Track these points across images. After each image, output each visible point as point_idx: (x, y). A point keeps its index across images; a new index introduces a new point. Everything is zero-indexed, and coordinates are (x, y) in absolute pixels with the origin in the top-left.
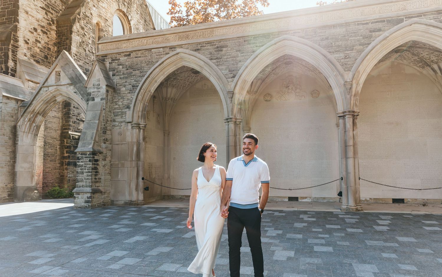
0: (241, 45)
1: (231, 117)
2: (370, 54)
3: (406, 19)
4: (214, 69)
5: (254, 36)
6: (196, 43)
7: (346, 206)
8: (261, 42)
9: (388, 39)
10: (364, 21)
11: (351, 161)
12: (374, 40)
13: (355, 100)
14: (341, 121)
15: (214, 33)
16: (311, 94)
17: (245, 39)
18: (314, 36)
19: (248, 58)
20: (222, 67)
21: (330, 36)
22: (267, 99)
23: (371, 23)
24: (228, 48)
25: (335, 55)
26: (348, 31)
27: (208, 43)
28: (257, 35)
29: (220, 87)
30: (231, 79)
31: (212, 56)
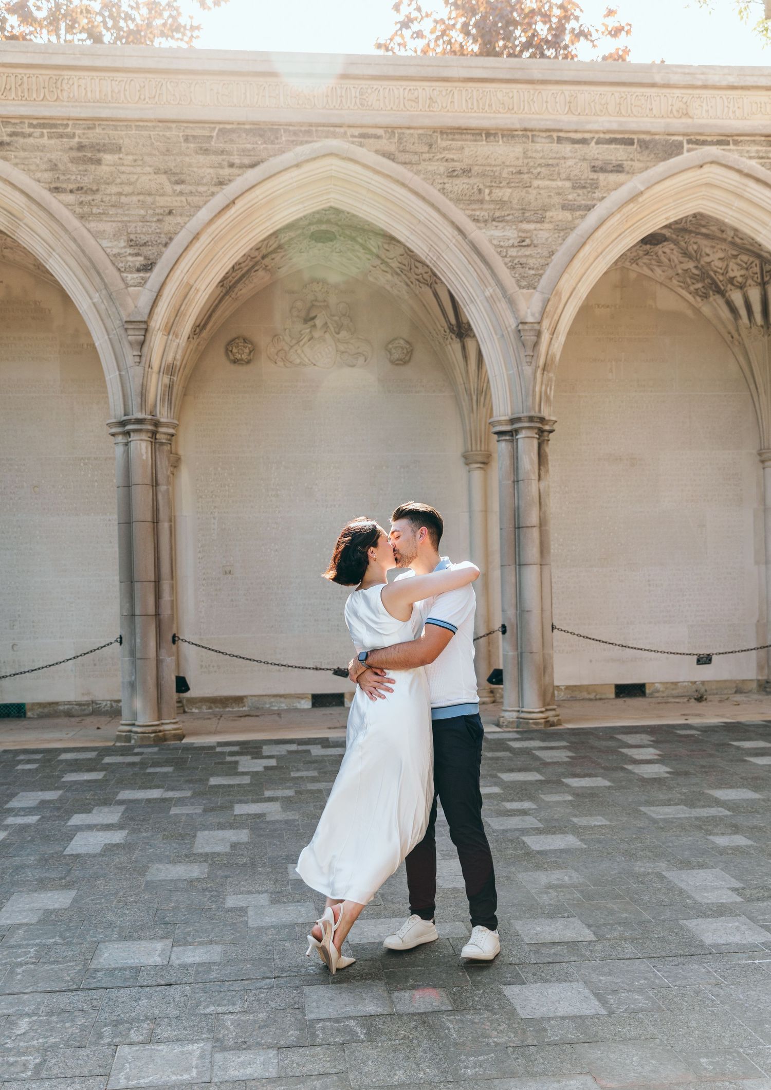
0: (175, 152)
1: (140, 416)
2: (590, 241)
3: (690, 146)
5: (221, 126)
7: (515, 714)
8: (249, 151)
9: (640, 199)
10: (576, 131)
11: (531, 575)
12: (603, 198)
13: (544, 382)
14: (502, 448)
15: (65, 87)
16: (386, 350)
17: (189, 132)
18: (426, 156)
19: (201, 203)
20: (102, 226)
21: (477, 165)
22: (239, 356)
23: (597, 143)
24: (121, 156)
25: (492, 232)
26: (530, 157)
27: (44, 124)
28: (233, 123)
29: (90, 301)
30: (136, 275)
31: (58, 178)
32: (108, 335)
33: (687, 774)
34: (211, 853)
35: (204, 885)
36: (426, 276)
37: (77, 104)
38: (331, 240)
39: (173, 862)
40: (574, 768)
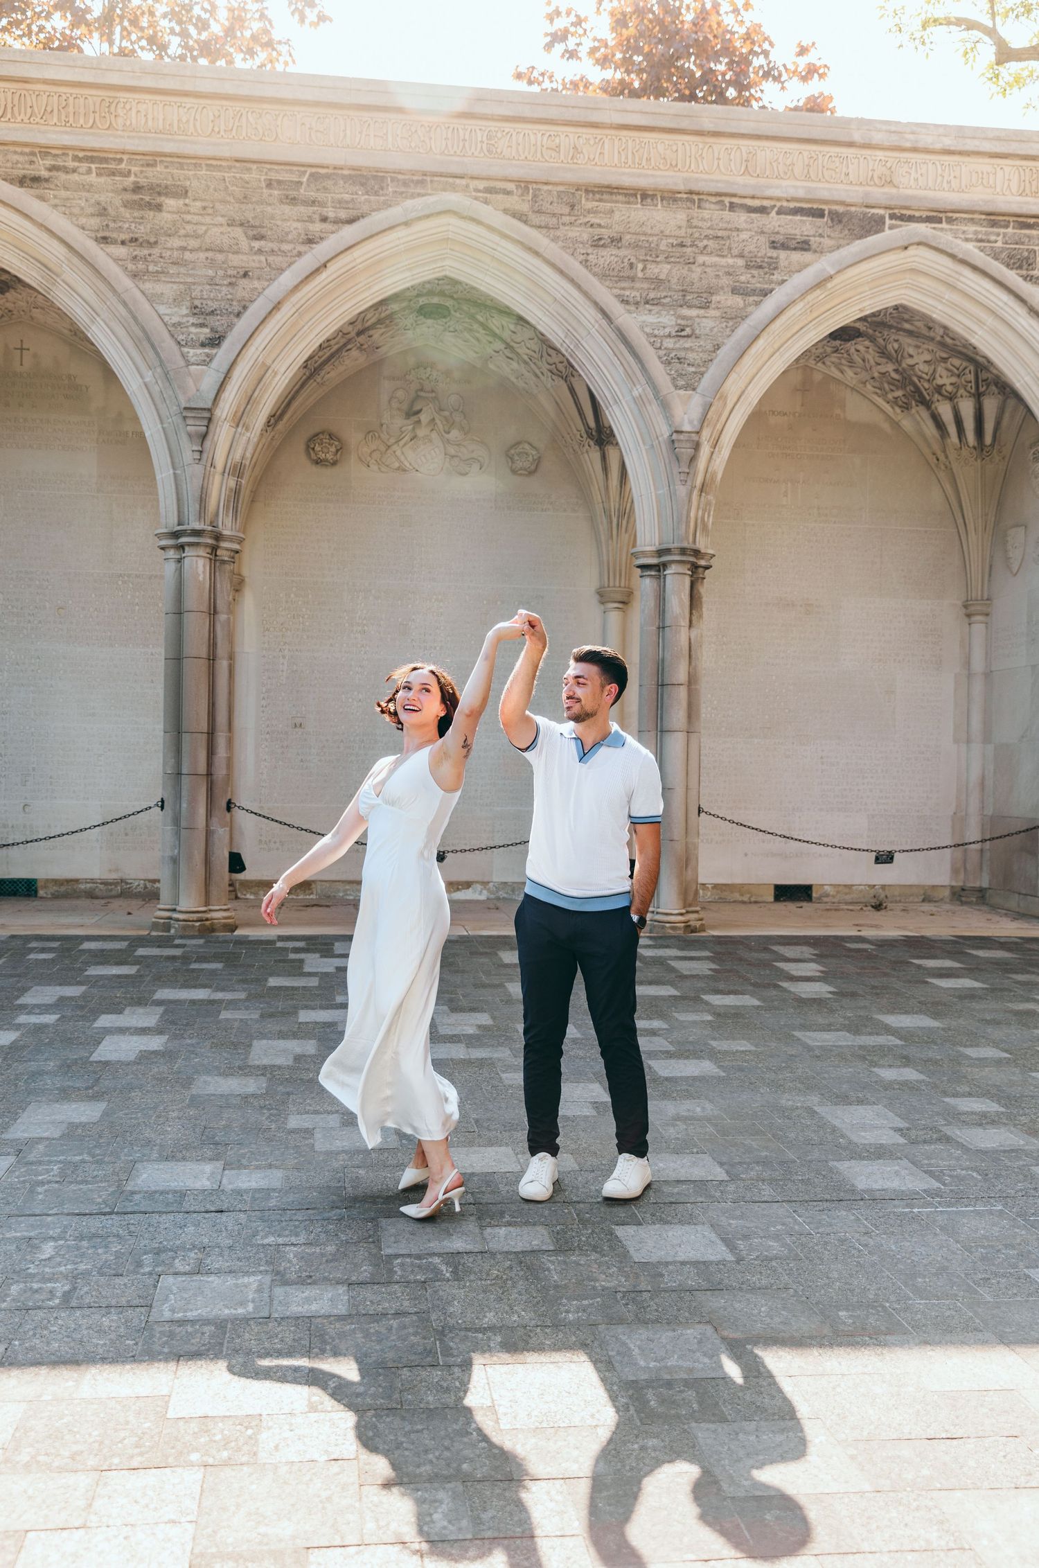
0: (254, 200)
1: (197, 526)
2: (765, 334)
3: (893, 222)
4: (119, 291)
5: (314, 170)
6: (26, 145)
8: (347, 202)
9: (829, 285)
10: (753, 197)
11: (676, 744)
12: (784, 281)
13: (701, 506)
14: (646, 586)
15: (120, 112)
16: (507, 455)
17: (273, 176)
18: (566, 219)
19: (284, 265)
20: (159, 288)
21: (629, 233)
22: (322, 456)
23: (778, 213)
24: (187, 201)
25: (644, 318)
26: (695, 227)
27: (92, 157)
28: (328, 167)
29: (141, 380)
30: (199, 351)
31: (107, 225)
32: (162, 423)
33: (853, 995)
34: (270, 1066)
35: (262, 1102)
36: (560, 367)
37: (134, 134)
38: (445, 317)
39: (224, 1074)
40: (716, 983)
